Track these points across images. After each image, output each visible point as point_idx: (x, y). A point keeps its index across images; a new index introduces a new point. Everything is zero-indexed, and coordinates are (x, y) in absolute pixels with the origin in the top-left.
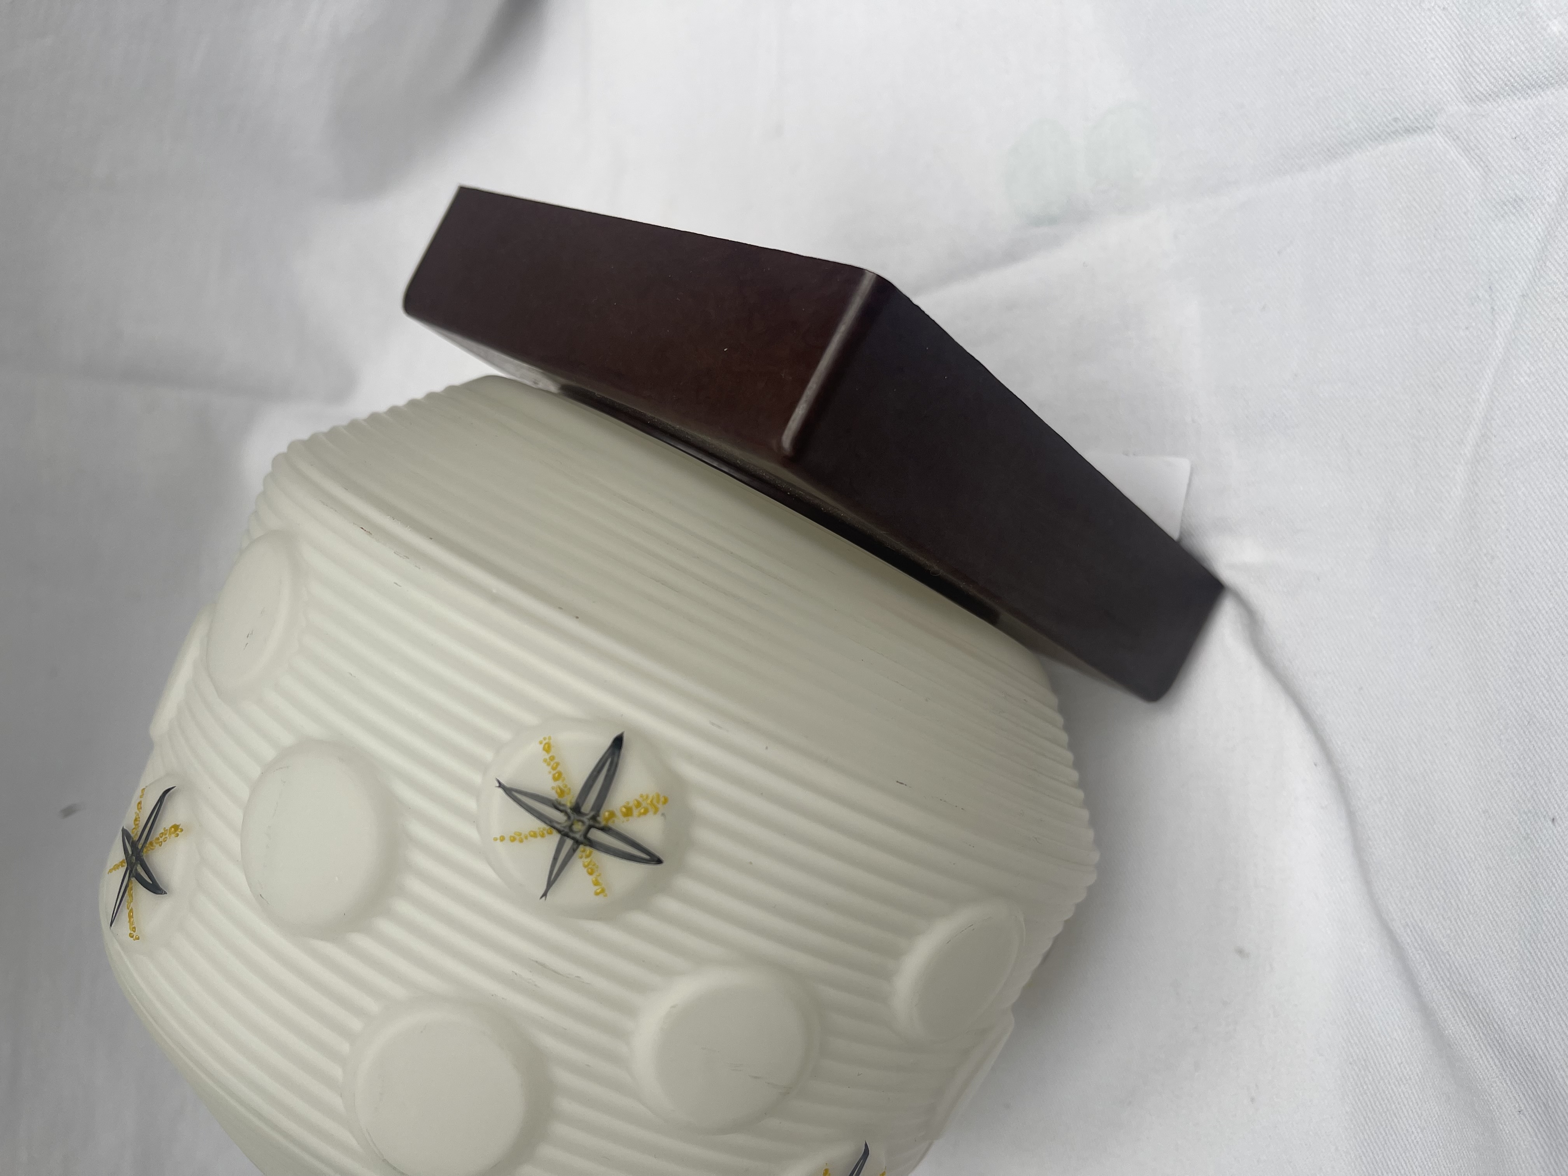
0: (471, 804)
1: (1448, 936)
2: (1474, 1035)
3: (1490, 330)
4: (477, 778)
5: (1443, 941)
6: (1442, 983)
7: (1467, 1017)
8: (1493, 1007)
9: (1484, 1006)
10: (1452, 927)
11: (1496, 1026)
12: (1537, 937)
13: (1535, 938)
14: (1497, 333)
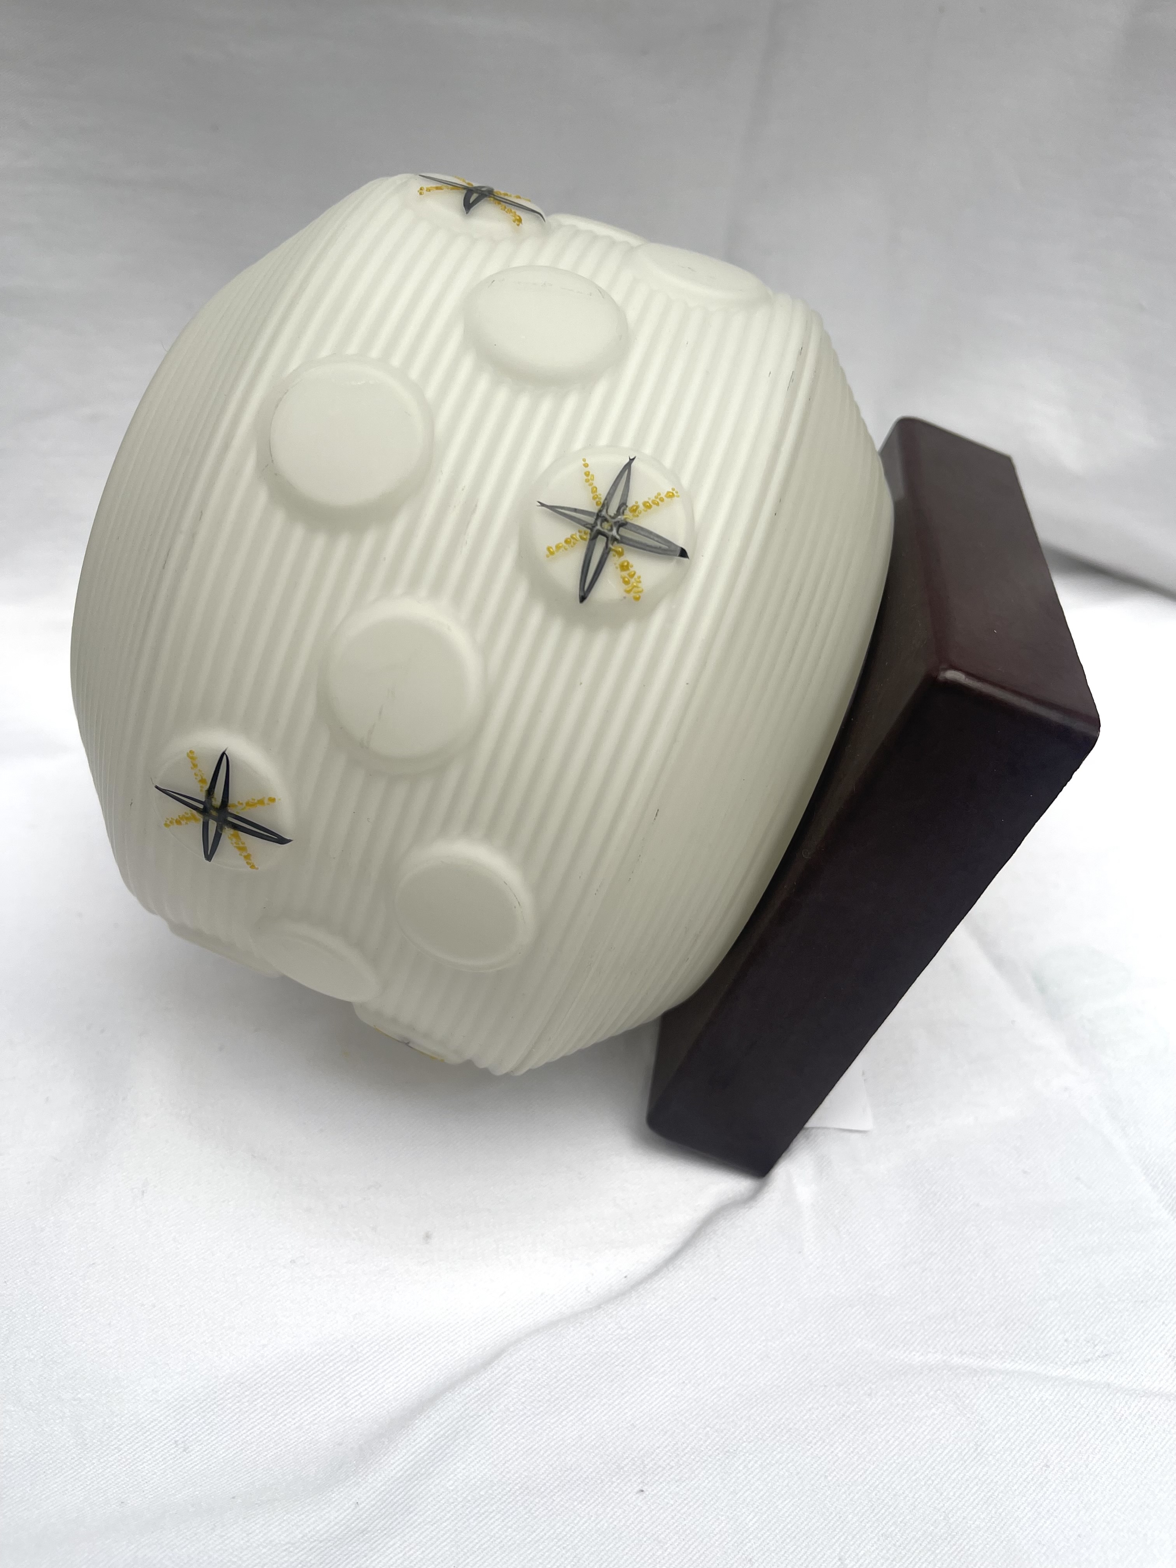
0: (603, 440)
1: (508, 1409)
2: (421, 1447)
3: (1069, 1361)
4: (627, 442)
5: (502, 1406)
6: (463, 1409)
7: (437, 1437)
8: (448, 1464)
9: (449, 1455)
10: (517, 1411)
11: (432, 1469)
12: (526, 1495)
13: (525, 1493)
14: (1068, 1369)
